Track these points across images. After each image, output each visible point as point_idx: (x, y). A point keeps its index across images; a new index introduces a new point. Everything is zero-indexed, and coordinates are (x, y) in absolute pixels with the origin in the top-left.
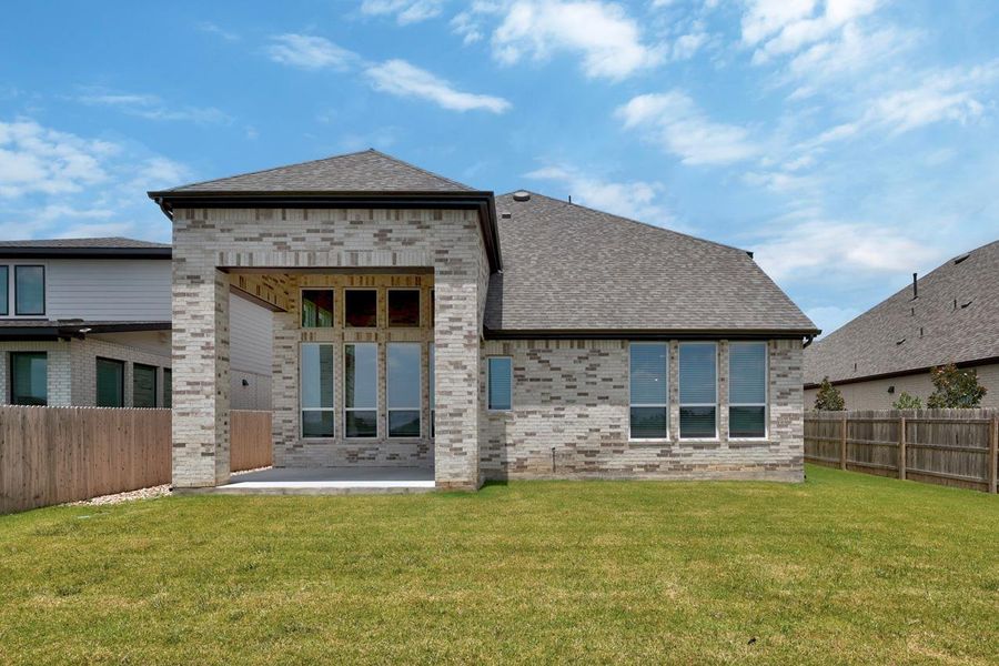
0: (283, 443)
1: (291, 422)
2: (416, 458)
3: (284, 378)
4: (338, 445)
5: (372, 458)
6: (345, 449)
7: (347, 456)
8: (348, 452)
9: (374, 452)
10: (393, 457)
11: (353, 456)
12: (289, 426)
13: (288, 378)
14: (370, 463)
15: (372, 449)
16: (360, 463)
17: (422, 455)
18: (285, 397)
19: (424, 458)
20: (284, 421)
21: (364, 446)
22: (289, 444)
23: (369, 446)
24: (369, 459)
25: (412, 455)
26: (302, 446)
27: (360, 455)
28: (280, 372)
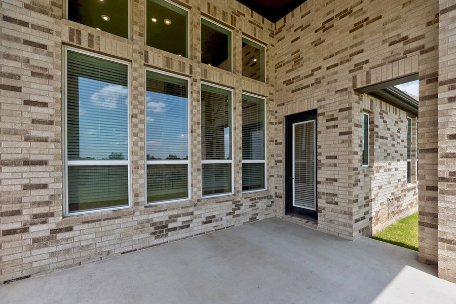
0: (25, 230)
1: (45, 186)
2: (231, 217)
3: (28, 103)
4: (139, 217)
5: (186, 226)
6: (148, 221)
7: (152, 229)
8: (153, 224)
9: (188, 218)
10: (209, 220)
11: (161, 229)
12: (43, 195)
13: (36, 104)
14: (183, 233)
15: (184, 215)
16: (172, 236)
17: (237, 212)
18: (28, 139)
19: (239, 215)
20: (26, 187)
21: (175, 212)
22: (40, 230)
23: (182, 211)
24: (182, 228)
25: (228, 214)
26: (70, 229)
27: (170, 226)
28: (18, 89)
